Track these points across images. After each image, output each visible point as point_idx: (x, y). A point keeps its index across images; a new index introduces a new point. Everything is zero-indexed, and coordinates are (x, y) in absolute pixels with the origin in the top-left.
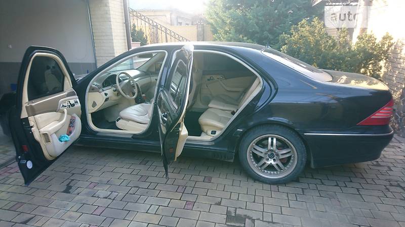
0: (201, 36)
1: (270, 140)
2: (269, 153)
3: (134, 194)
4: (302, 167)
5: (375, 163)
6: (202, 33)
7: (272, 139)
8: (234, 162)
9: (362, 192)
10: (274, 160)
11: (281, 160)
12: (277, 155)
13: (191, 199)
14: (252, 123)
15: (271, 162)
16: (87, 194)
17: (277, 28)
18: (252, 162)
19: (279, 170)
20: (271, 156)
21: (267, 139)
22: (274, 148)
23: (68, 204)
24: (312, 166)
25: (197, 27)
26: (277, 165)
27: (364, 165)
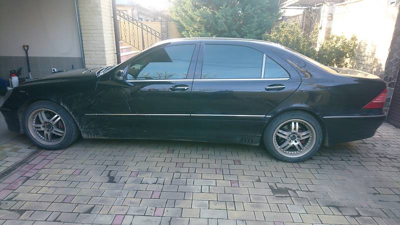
0: (165, 33)
1: (293, 124)
2: (291, 136)
3: (180, 178)
4: (319, 145)
5: (362, 142)
6: (166, 29)
7: (295, 123)
8: (259, 146)
9: (363, 163)
10: (296, 142)
11: (301, 141)
12: (299, 137)
13: (234, 178)
14: (280, 110)
15: (293, 143)
16: (134, 182)
17: (245, 28)
18: (276, 144)
19: (299, 150)
20: (293, 138)
21: (291, 123)
22: (297, 130)
23: (121, 192)
24: (327, 144)
25: (161, 24)
26: (298, 145)
27: (355, 143)
